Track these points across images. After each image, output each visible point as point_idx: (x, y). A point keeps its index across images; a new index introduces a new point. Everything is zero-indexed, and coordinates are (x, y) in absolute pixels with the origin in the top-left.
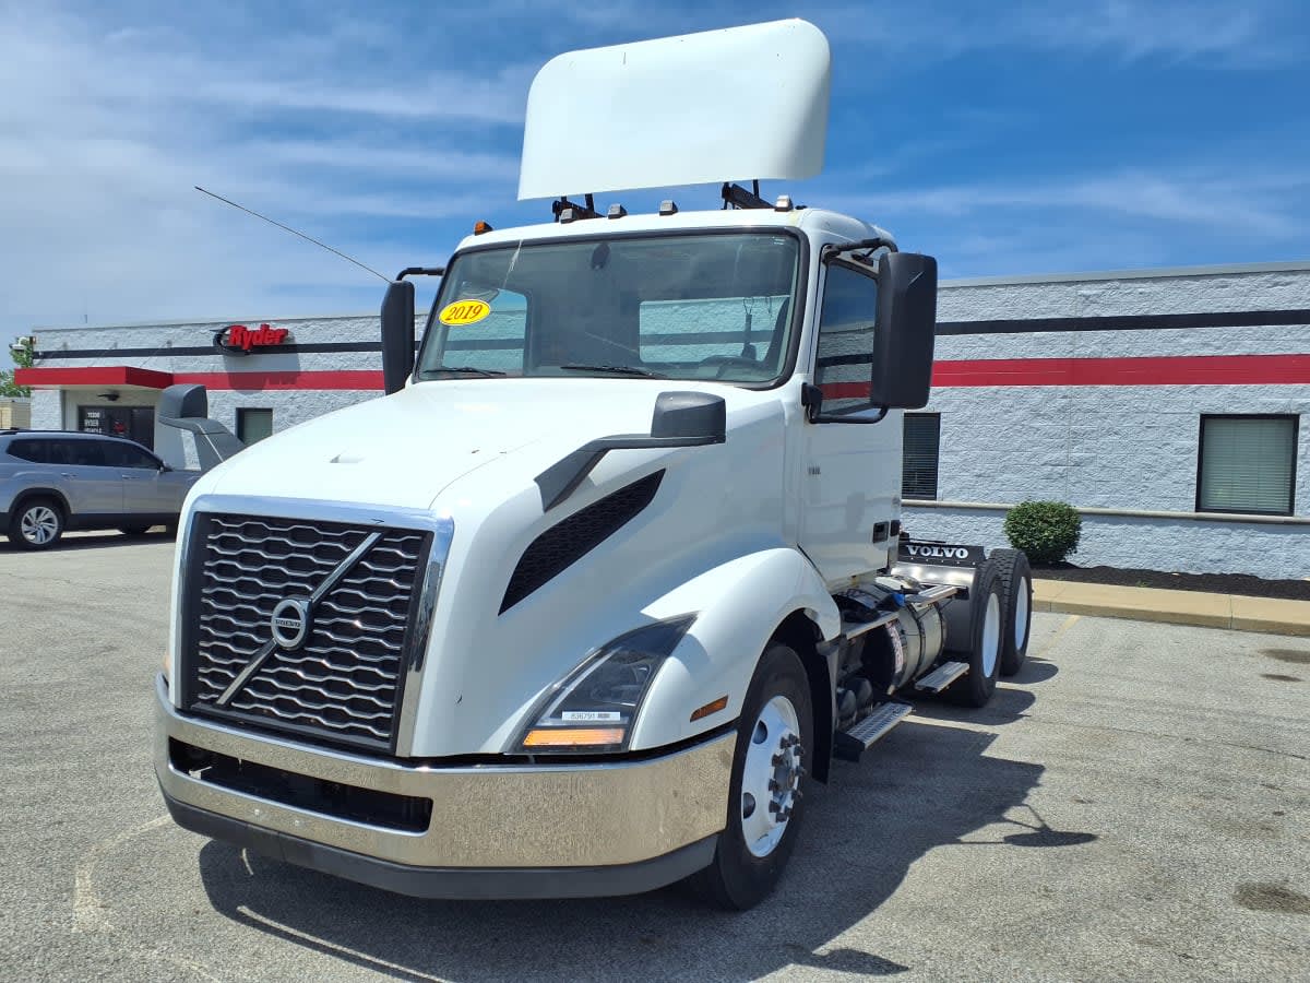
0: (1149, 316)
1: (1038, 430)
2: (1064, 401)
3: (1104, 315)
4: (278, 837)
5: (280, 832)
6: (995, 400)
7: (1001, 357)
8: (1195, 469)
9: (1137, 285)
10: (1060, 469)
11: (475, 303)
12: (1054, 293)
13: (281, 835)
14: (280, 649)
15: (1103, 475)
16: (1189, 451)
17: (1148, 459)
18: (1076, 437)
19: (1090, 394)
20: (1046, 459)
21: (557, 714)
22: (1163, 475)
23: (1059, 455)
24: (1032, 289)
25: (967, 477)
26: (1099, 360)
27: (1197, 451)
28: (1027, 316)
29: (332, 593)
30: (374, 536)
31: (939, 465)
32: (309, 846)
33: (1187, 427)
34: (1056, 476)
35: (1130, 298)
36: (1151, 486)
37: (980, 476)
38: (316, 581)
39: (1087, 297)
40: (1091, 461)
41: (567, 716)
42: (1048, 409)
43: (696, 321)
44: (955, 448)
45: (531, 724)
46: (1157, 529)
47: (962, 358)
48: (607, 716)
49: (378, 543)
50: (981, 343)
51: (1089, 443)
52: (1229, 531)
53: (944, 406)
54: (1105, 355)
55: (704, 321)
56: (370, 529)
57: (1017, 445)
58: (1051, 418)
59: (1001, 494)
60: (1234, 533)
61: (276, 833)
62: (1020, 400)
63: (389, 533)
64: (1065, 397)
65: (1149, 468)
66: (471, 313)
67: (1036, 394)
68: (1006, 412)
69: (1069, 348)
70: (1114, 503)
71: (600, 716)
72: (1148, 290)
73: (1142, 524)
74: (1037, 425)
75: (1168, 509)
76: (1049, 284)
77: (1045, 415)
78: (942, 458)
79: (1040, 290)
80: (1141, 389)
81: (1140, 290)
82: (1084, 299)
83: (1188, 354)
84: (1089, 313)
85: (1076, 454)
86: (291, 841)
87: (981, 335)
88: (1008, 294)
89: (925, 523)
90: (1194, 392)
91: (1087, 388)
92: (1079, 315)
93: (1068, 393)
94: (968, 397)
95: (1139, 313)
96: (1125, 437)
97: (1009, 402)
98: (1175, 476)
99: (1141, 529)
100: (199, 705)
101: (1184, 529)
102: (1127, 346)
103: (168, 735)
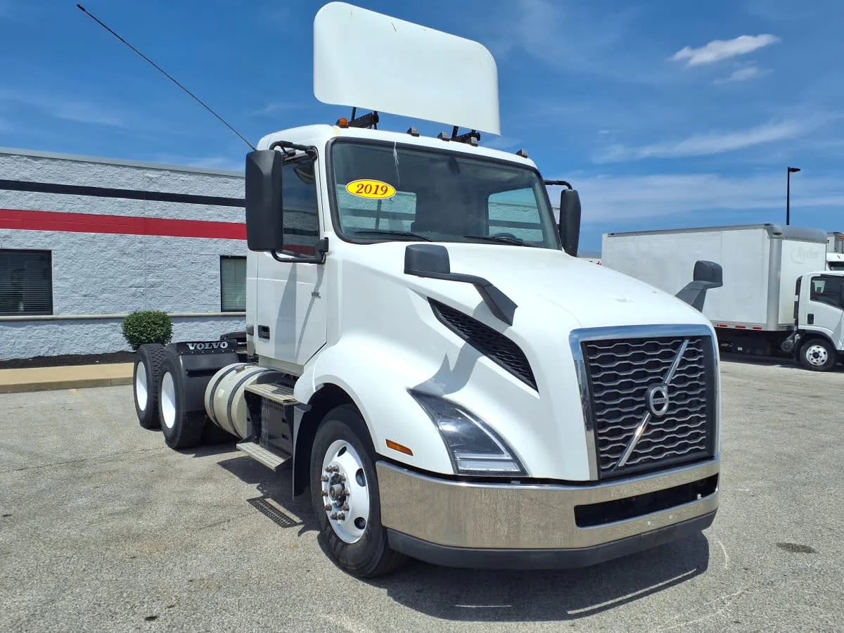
0: (188, 196)
1: (125, 263)
2: (140, 245)
3: (162, 192)
4: (659, 532)
5: (659, 529)
6: (93, 243)
7: (95, 212)
8: (219, 288)
9: (180, 175)
10: (141, 290)
12: (129, 173)
14: (654, 418)
15: (168, 293)
16: (216, 277)
17: (195, 282)
18: (150, 269)
19: (156, 242)
20: (131, 283)
22: (203, 291)
23: (138, 280)
24: (114, 168)
25: (77, 296)
26: (161, 220)
27: (220, 277)
28: (111, 187)
31: (53, 289)
33: (213, 263)
34: (139, 294)
35: (175, 182)
36: (197, 298)
37: (85, 296)
39: (151, 179)
40: (160, 284)
42: (130, 250)
44: (65, 276)
46: (202, 324)
47: (66, 211)
50: (79, 201)
51: (158, 272)
52: (239, 321)
53: (54, 245)
54: (164, 217)
56: (683, 338)
57: (111, 274)
58: (133, 256)
59: (103, 307)
60: (241, 323)
62: (111, 243)
63: (691, 339)
64: (141, 242)
65: (195, 287)
66: (380, 190)
67: (123, 240)
68: (102, 251)
69: (142, 211)
70: (176, 309)
72: (187, 179)
73: (193, 322)
74: (124, 260)
75: (207, 312)
76: (125, 166)
77: (129, 253)
78: (55, 283)
79: (118, 170)
80: (188, 240)
81: (182, 178)
82: (148, 180)
83: (211, 220)
84: (152, 189)
85: (151, 280)
87: (79, 196)
88: (96, 169)
89: (46, 332)
90: (215, 243)
91: (155, 237)
92: (146, 190)
93: (143, 240)
94: (72, 239)
95: (183, 193)
96: (179, 268)
97: (104, 244)
98: (210, 292)
99: (193, 324)
101: (215, 323)
102: (177, 212)
103: (575, 505)
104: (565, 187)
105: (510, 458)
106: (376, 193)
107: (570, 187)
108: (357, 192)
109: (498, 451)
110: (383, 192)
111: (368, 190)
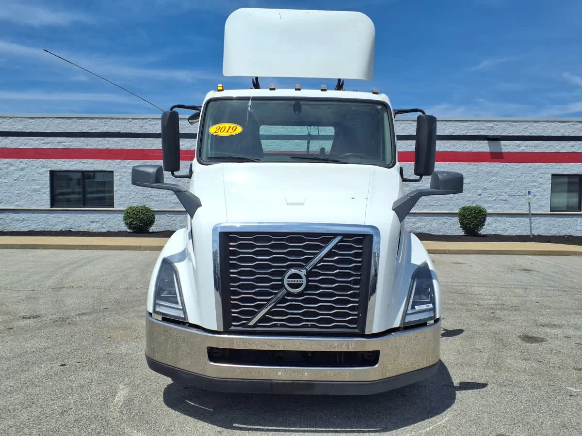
4: (293, 383)
5: (293, 381)
11: (232, 125)
13: (294, 382)
14: (289, 294)
21: (413, 308)
29: (318, 265)
30: (338, 239)
32: (314, 383)
38: (307, 261)
41: (417, 308)
43: (141, 127)
45: (405, 314)
48: (429, 306)
49: (340, 241)
55: (145, 127)
56: (335, 235)
61: (292, 382)
63: (346, 236)
66: (231, 130)
71: (427, 306)
86: (302, 383)
100: (232, 328)
103: (207, 346)
104: (420, 114)
105: (181, 307)
106: (227, 132)
107: (424, 113)
108: (215, 132)
109: (177, 303)
110: (232, 131)
111: (223, 129)
